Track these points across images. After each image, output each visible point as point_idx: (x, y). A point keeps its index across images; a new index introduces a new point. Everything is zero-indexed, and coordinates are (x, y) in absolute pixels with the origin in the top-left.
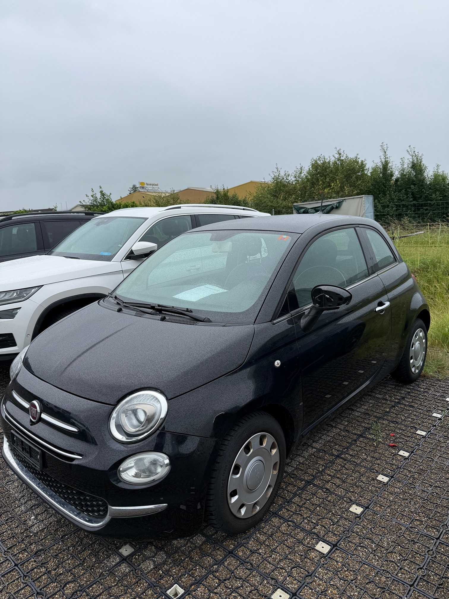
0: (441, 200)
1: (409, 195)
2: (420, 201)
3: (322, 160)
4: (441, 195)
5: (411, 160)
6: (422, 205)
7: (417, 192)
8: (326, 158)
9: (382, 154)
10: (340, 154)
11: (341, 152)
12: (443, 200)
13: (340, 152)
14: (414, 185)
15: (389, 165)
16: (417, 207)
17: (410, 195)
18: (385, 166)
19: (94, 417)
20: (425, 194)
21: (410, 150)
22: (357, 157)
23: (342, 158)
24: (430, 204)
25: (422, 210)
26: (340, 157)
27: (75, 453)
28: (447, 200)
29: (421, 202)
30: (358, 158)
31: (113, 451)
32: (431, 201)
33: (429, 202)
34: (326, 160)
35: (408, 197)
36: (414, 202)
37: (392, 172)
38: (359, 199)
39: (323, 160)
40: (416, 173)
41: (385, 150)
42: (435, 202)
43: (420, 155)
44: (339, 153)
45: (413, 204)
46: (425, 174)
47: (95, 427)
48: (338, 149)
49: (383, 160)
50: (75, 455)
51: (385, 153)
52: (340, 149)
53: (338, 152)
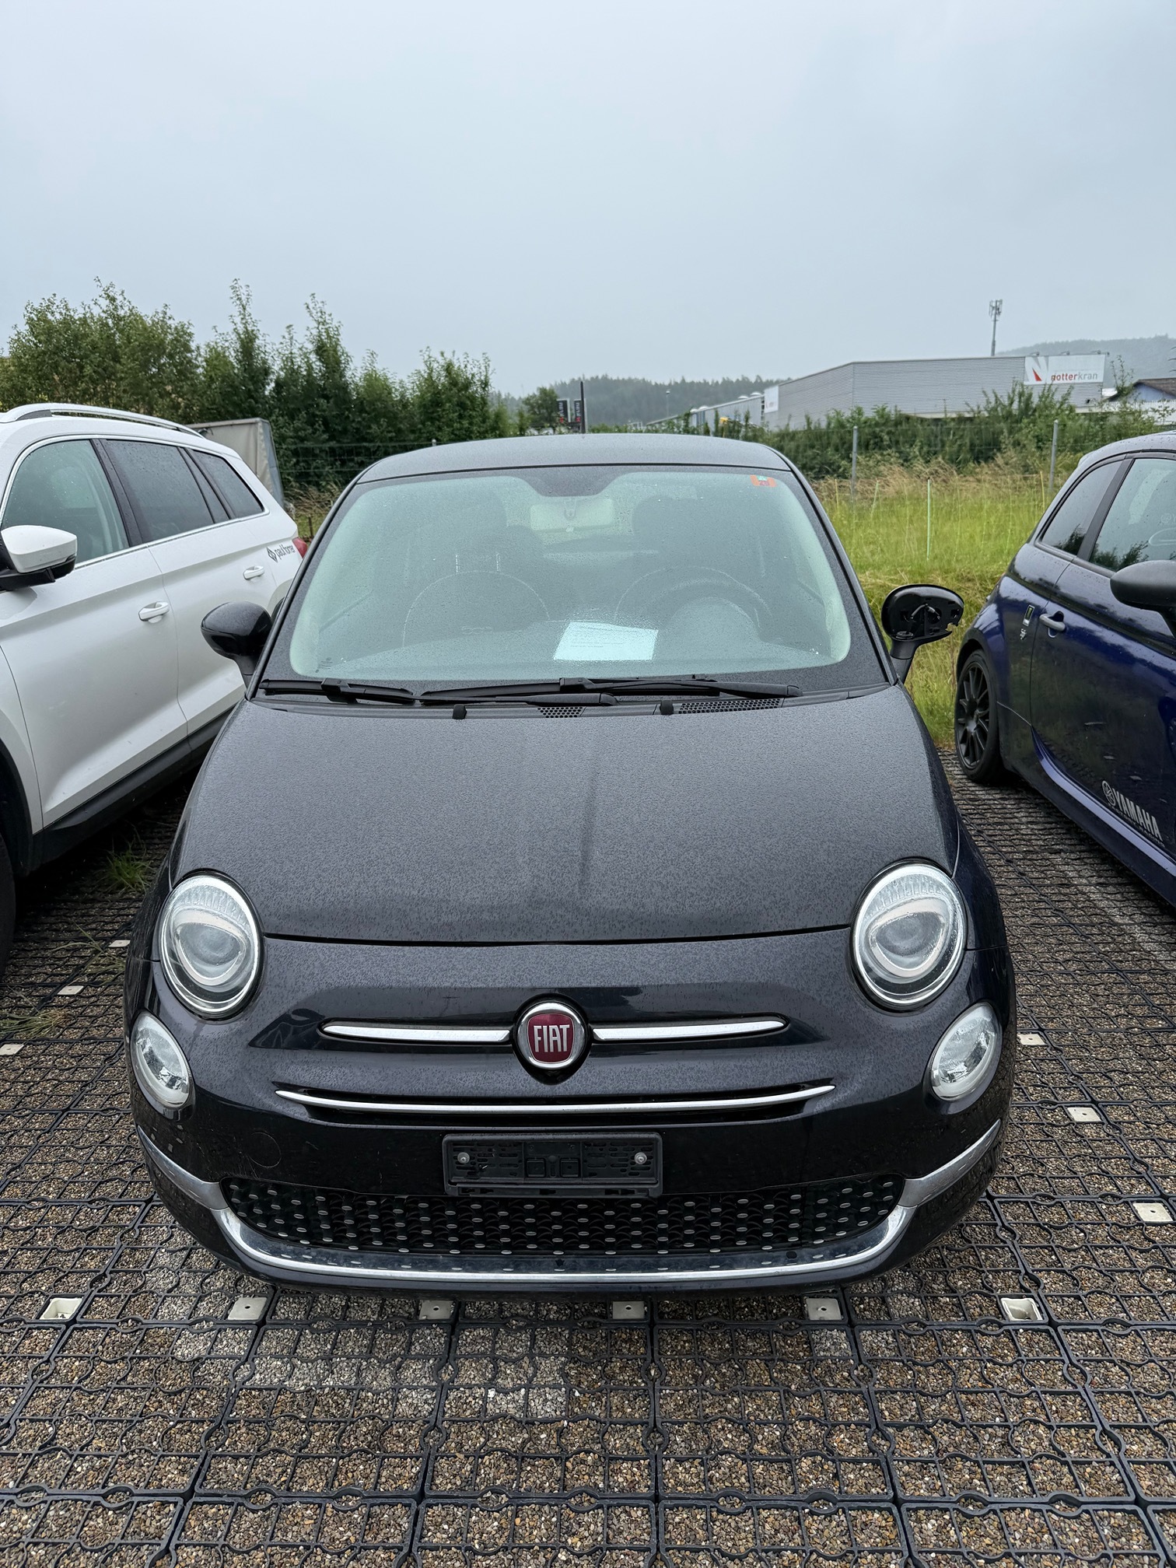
0: (391, 439)
1: (317, 426)
2: (345, 441)
3: (61, 313)
4: (390, 428)
5: (315, 332)
6: (350, 452)
7: (333, 416)
8: (70, 307)
9: (235, 310)
10: (113, 300)
11: (115, 292)
12: (397, 441)
13: (111, 294)
14: (326, 397)
15: (257, 342)
16: (340, 455)
17: (319, 425)
18: (247, 344)
19: (816, 970)
20: (353, 425)
21: (313, 305)
22: (165, 313)
23: (121, 313)
24: (367, 449)
25: (351, 464)
26: (116, 308)
27: (805, 1083)
28: (404, 441)
29: (347, 443)
30: (168, 315)
31: (904, 1035)
32: (371, 441)
33: (365, 444)
34: (72, 313)
35: (316, 430)
36: (333, 444)
37: (265, 362)
38: (246, 428)
39: (64, 312)
40: (327, 368)
41: (244, 302)
42: (381, 445)
43: (335, 323)
44: (109, 296)
45: (330, 448)
46: (348, 374)
47: (834, 995)
48: (105, 284)
49: (241, 328)
50: (804, 1088)
51: (244, 309)
52: (112, 285)
53: (106, 291)
